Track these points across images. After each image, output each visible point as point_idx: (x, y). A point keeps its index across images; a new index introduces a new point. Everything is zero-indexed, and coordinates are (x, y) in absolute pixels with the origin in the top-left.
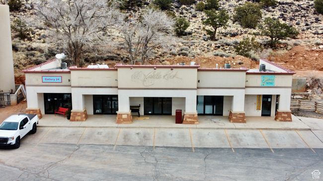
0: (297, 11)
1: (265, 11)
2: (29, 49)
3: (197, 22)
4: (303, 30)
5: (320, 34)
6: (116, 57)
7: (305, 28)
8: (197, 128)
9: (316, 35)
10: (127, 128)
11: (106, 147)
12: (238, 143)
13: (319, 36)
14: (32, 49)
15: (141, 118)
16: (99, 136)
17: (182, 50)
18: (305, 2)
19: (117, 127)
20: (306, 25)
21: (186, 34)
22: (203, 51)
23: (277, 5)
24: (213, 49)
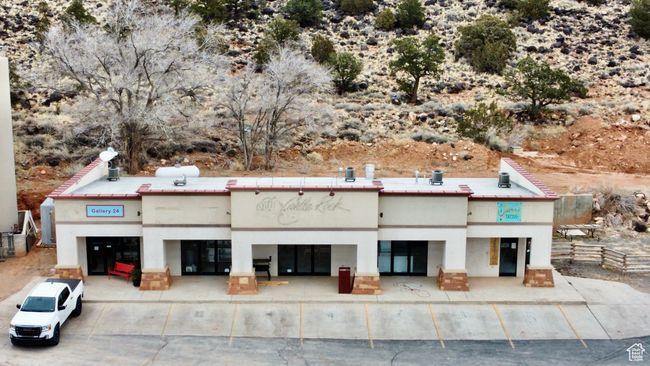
0: (593, 30)
1: (524, 31)
2: (31, 129)
3: (379, 56)
4: (603, 77)
5: (637, 86)
6: (211, 145)
7: (607, 72)
8: (378, 302)
9: (629, 89)
10: (250, 302)
11: (215, 341)
12: (452, 330)
13: (635, 90)
14: (37, 131)
15: (273, 283)
16: (200, 319)
17: (346, 127)
18: (611, 9)
19: (230, 302)
20: (609, 66)
21: (354, 89)
22: (391, 128)
23: (552, 15)
24: (411, 123)
